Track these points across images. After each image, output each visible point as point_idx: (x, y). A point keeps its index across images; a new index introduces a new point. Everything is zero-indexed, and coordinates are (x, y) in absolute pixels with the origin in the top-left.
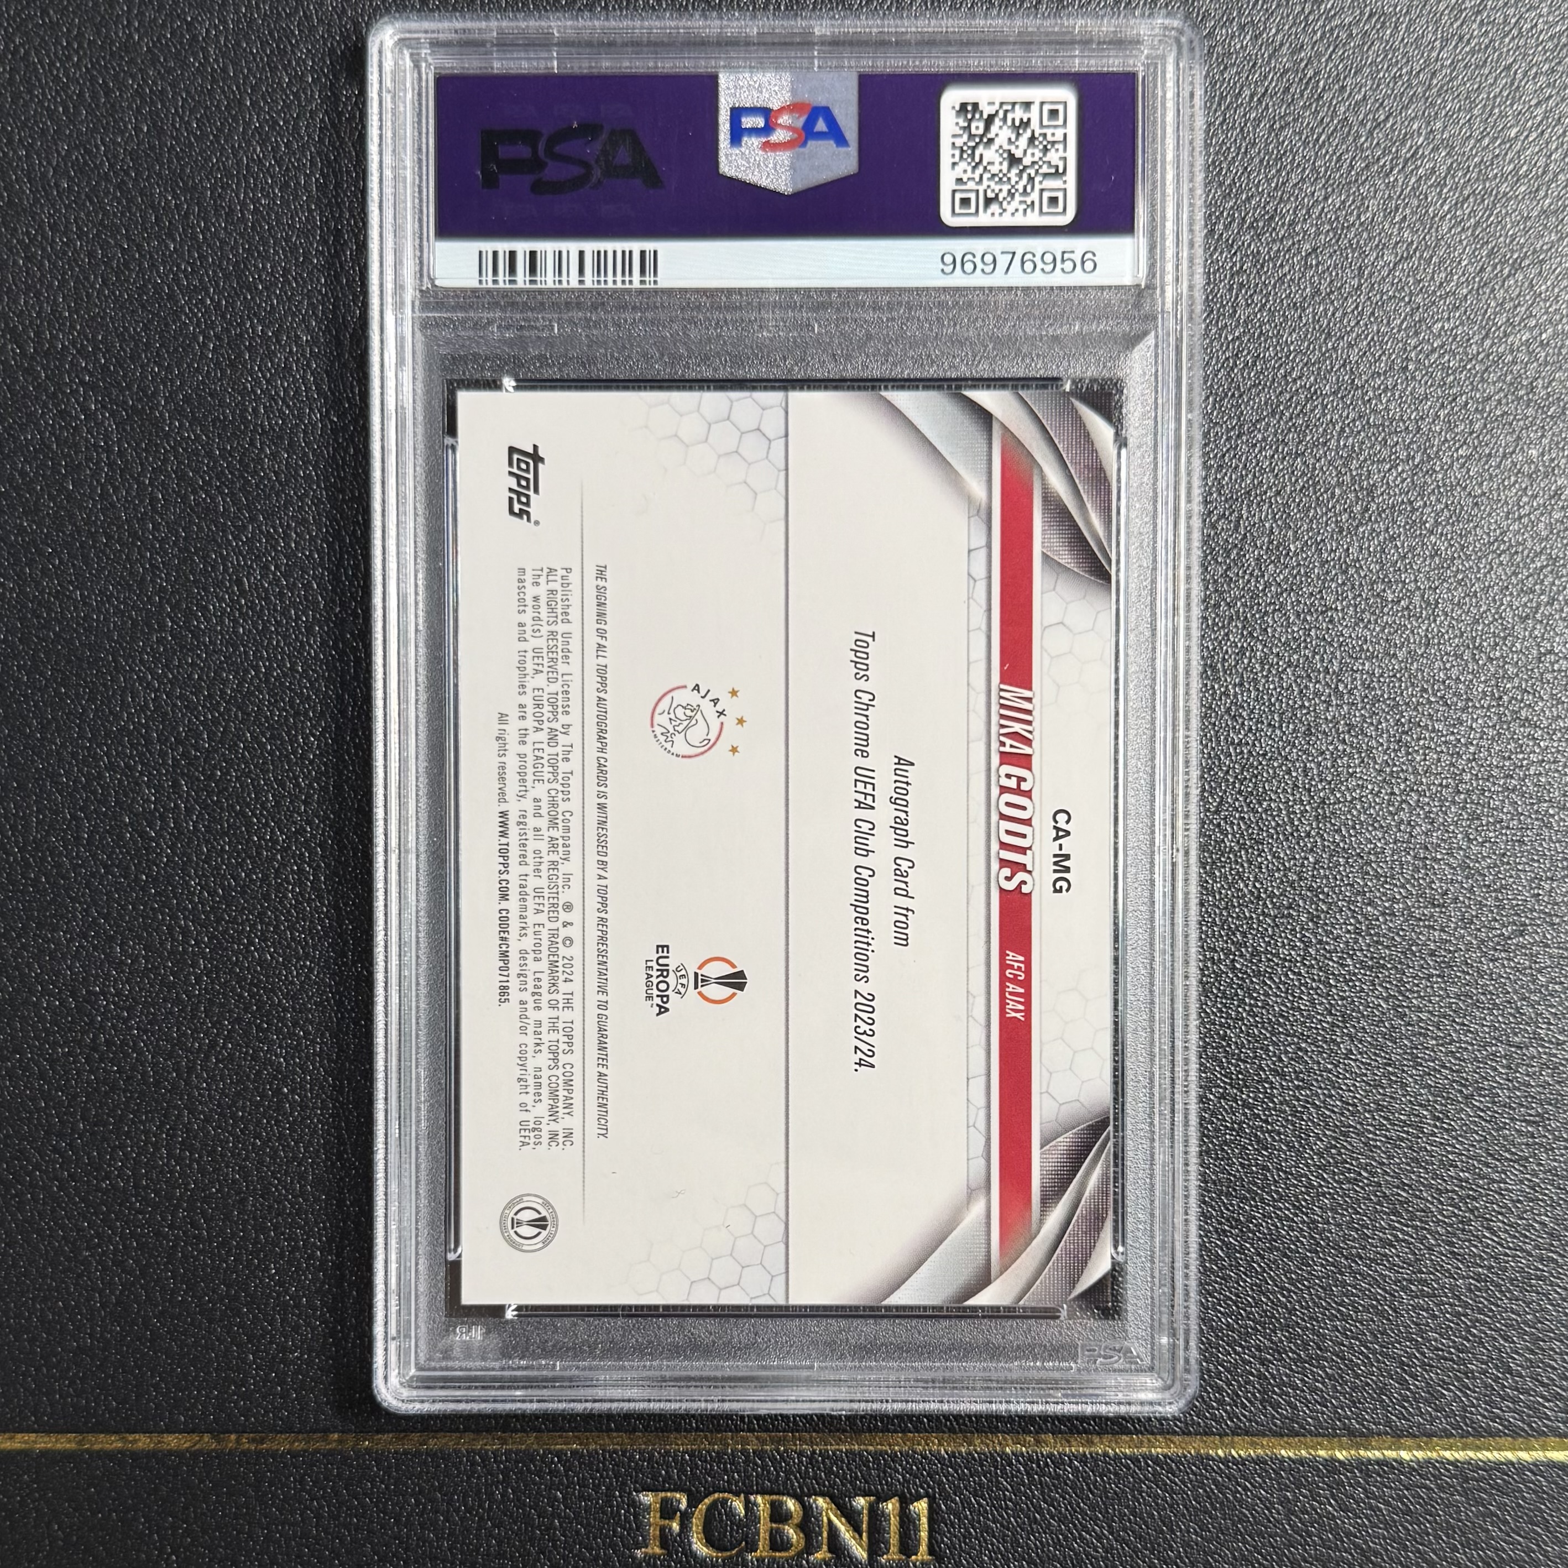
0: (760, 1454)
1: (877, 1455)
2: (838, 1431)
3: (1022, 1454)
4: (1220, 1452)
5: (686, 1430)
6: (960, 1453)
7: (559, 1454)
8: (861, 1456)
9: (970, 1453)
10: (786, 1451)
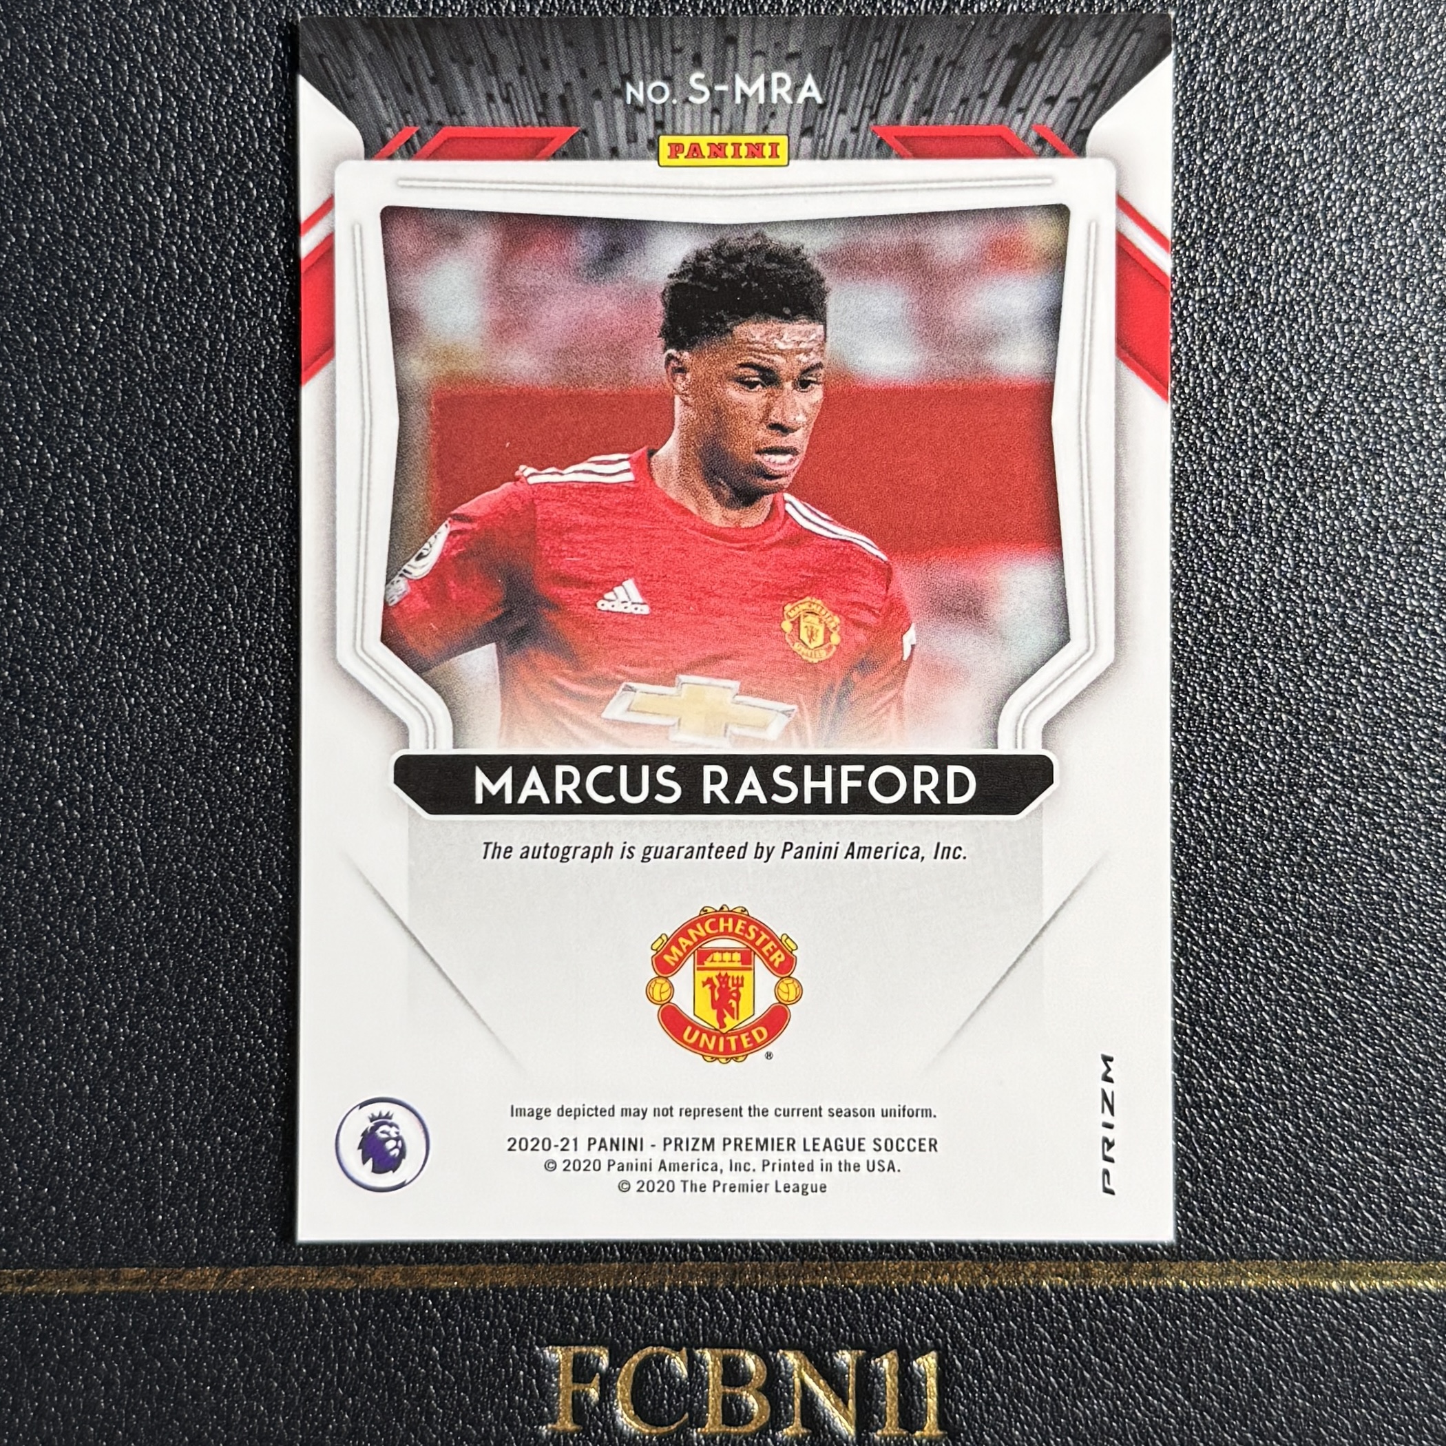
0: (708, 1292)
1: (866, 1292)
2: (813, 1259)
3: (1065, 1289)
4: (1334, 1285)
5: (606, 1260)
6: (980, 1289)
7: (435, 1294)
8: (845, 1294)
9: (993, 1289)
10: (742, 1288)
